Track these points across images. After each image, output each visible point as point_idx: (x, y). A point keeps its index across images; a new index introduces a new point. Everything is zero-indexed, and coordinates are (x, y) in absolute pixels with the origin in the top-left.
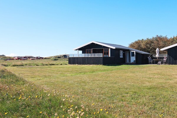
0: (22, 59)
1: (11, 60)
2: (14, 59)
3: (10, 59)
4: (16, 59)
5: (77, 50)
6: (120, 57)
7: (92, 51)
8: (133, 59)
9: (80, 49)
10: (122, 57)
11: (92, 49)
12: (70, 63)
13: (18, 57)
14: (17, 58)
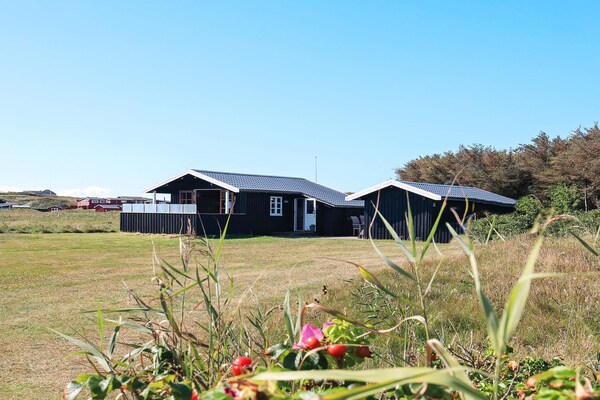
0: (104, 207)
1: (64, 211)
2: (76, 207)
3: (67, 205)
4: (85, 207)
5: (151, 192)
6: (271, 214)
7: (194, 197)
8: (310, 220)
9: (160, 190)
10: (281, 214)
11: (195, 191)
12: (123, 228)
13: (90, 201)
14: (88, 204)
